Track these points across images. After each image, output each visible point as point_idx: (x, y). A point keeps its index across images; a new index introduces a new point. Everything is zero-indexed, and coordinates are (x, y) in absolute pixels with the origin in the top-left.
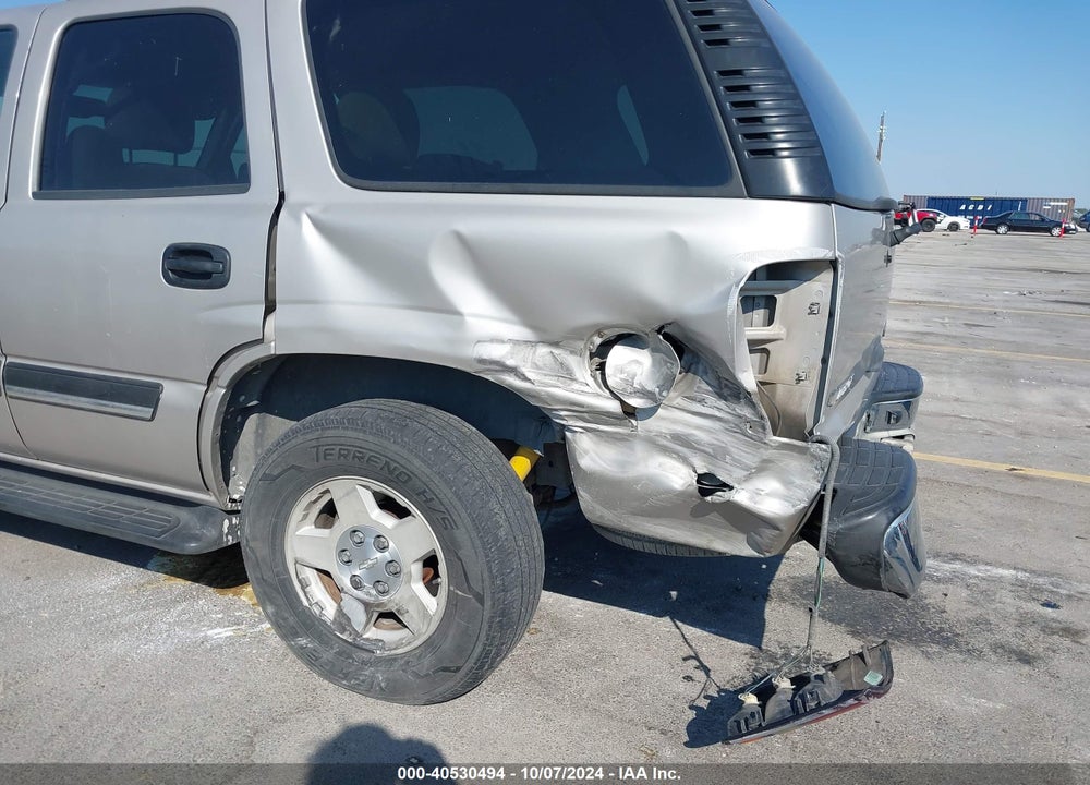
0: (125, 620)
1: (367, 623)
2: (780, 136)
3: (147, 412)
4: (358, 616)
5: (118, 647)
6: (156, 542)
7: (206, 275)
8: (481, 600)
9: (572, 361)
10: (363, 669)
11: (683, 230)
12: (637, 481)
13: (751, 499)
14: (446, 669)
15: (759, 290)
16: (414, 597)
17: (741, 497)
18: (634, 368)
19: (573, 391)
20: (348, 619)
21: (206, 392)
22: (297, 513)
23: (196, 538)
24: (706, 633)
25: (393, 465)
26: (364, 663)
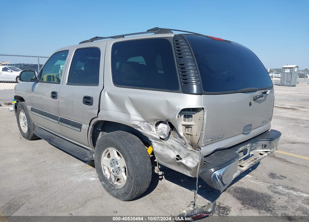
0: (76, 173)
1: (115, 181)
2: (193, 79)
3: (79, 130)
4: (113, 179)
5: (72, 179)
6: (80, 157)
7: (89, 103)
8: (132, 178)
9: (151, 126)
10: (112, 191)
11: (169, 99)
12: (165, 155)
13: (186, 162)
14: (126, 193)
15: (187, 113)
16: (122, 176)
17: (183, 161)
18: (163, 129)
19: (151, 133)
20: (112, 179)
21: (89, 127)
22: (103, 154)
23: (87, 157)
24: (201, 197)
25: (117, 146)
26: (113, 189)
